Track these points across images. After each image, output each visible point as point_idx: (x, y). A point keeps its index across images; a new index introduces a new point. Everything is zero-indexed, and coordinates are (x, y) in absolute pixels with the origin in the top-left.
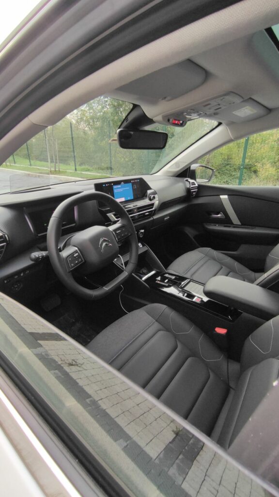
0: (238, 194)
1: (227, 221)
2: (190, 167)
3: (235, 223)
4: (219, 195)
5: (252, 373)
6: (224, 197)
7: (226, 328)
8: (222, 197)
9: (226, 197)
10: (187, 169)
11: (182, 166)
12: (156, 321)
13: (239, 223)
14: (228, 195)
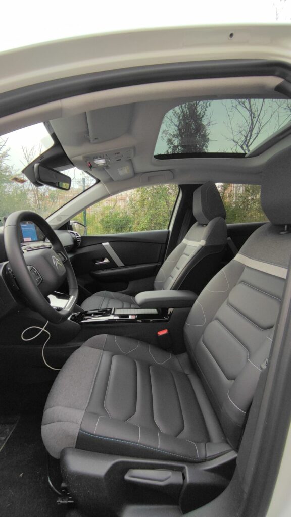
0: (117, 240)
1: (112, 264)
2: (69, 222)
3: (119, 266)
4: (101, 243)
5: (203, 342)
6: (106, 244)
7: (165, 329)
8: (103, 244)
9: (107, 244)
10: (67, 223)
11: (63, 220)
12: (103, 350)
13: (123, 265)
14: (109, 242)
